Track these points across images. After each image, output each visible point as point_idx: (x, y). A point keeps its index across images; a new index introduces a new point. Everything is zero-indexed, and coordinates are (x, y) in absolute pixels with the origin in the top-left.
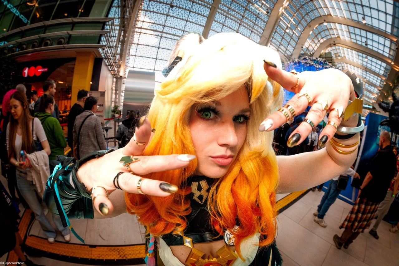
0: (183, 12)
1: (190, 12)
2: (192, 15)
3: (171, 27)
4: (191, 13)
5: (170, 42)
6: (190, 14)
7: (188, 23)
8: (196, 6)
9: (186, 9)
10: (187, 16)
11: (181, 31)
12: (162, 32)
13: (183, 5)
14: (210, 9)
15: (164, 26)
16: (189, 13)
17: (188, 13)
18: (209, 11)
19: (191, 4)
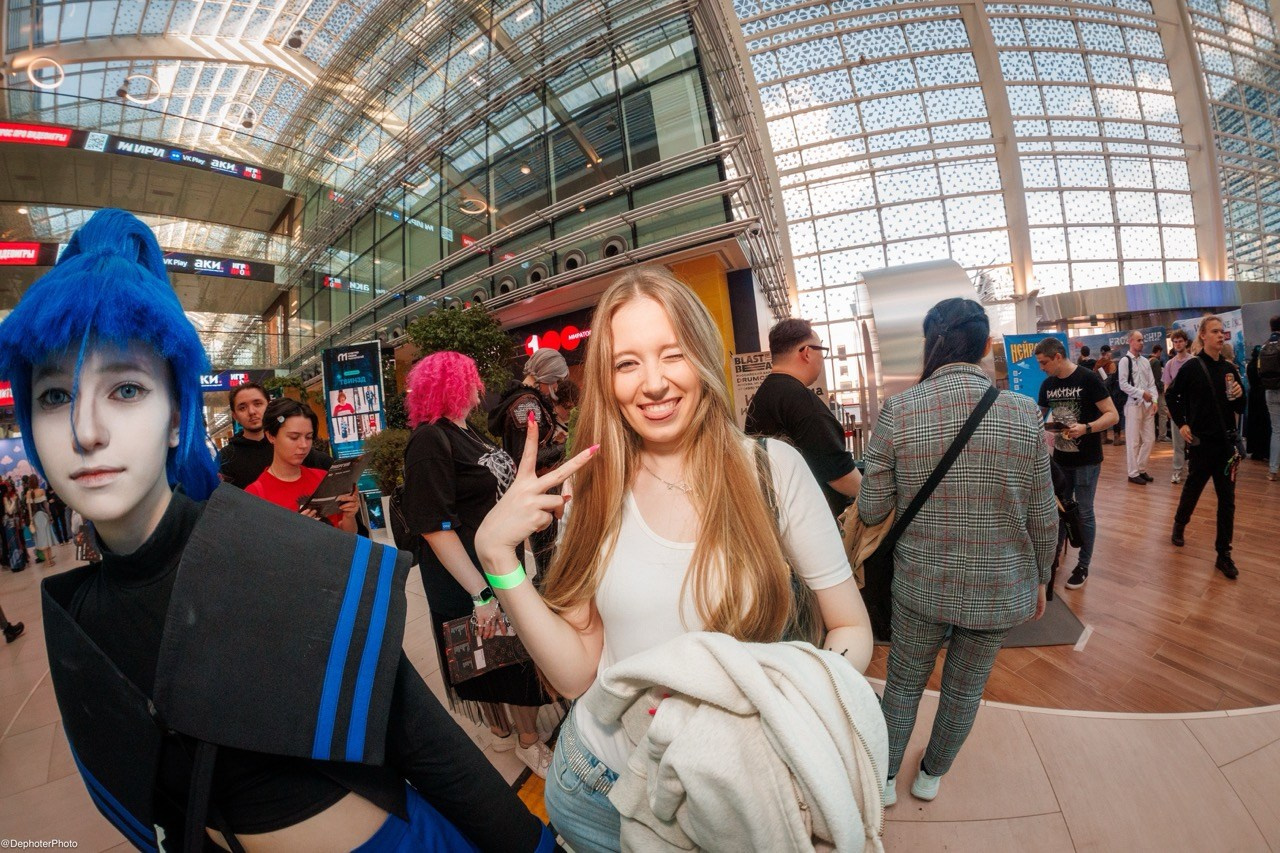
0: (893, 70)
1: (913, 58)
2: (925, 67)
3: (888, 132)
4: (918, 60)
5: (904, 176)
6: (918, 67)
7: (927, 95)
8: (917, 32)
9: (897, 58)
10: (911, 77)
11: (919, 131)
12: (869, 156)
13: (881, 49)
14: (962, 20)
15: (865, 136)
16: (912, 62)
17: (910, 66)
18: (962, 26)
19: (900, 32)
